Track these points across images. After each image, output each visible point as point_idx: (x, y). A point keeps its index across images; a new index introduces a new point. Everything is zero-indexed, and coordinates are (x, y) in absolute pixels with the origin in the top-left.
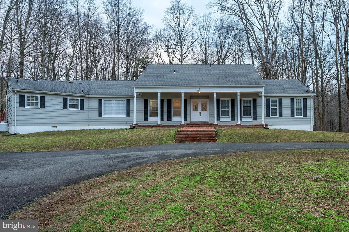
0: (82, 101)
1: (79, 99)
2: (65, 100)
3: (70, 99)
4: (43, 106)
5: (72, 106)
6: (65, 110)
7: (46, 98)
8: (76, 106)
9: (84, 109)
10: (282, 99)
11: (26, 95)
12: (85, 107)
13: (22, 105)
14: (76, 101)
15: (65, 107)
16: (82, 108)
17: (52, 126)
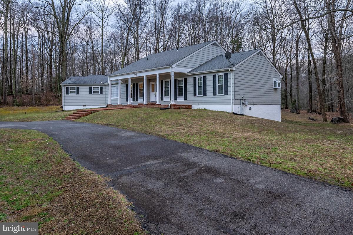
0: (101, 88)
1: (99, 87)
2: (91, 88)
3: (93, 88)
4: (78, 93)
5: (94, 92)
6: (91, 95)
7: (80, 88)
8: (97, 92)
9: (102, 94)
10: (206, 76)
11: (69, 87)
12: (103, 92)
13: (67, 93)
14: (97, 88)
15: (91, 93)
16: (101, 93)
17: (84, 106)
